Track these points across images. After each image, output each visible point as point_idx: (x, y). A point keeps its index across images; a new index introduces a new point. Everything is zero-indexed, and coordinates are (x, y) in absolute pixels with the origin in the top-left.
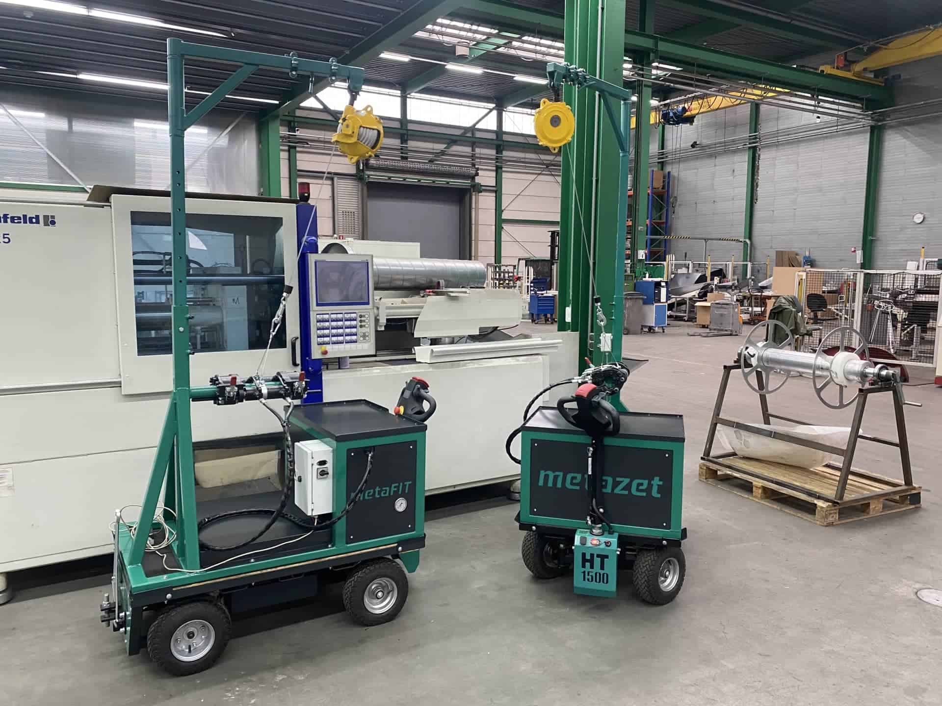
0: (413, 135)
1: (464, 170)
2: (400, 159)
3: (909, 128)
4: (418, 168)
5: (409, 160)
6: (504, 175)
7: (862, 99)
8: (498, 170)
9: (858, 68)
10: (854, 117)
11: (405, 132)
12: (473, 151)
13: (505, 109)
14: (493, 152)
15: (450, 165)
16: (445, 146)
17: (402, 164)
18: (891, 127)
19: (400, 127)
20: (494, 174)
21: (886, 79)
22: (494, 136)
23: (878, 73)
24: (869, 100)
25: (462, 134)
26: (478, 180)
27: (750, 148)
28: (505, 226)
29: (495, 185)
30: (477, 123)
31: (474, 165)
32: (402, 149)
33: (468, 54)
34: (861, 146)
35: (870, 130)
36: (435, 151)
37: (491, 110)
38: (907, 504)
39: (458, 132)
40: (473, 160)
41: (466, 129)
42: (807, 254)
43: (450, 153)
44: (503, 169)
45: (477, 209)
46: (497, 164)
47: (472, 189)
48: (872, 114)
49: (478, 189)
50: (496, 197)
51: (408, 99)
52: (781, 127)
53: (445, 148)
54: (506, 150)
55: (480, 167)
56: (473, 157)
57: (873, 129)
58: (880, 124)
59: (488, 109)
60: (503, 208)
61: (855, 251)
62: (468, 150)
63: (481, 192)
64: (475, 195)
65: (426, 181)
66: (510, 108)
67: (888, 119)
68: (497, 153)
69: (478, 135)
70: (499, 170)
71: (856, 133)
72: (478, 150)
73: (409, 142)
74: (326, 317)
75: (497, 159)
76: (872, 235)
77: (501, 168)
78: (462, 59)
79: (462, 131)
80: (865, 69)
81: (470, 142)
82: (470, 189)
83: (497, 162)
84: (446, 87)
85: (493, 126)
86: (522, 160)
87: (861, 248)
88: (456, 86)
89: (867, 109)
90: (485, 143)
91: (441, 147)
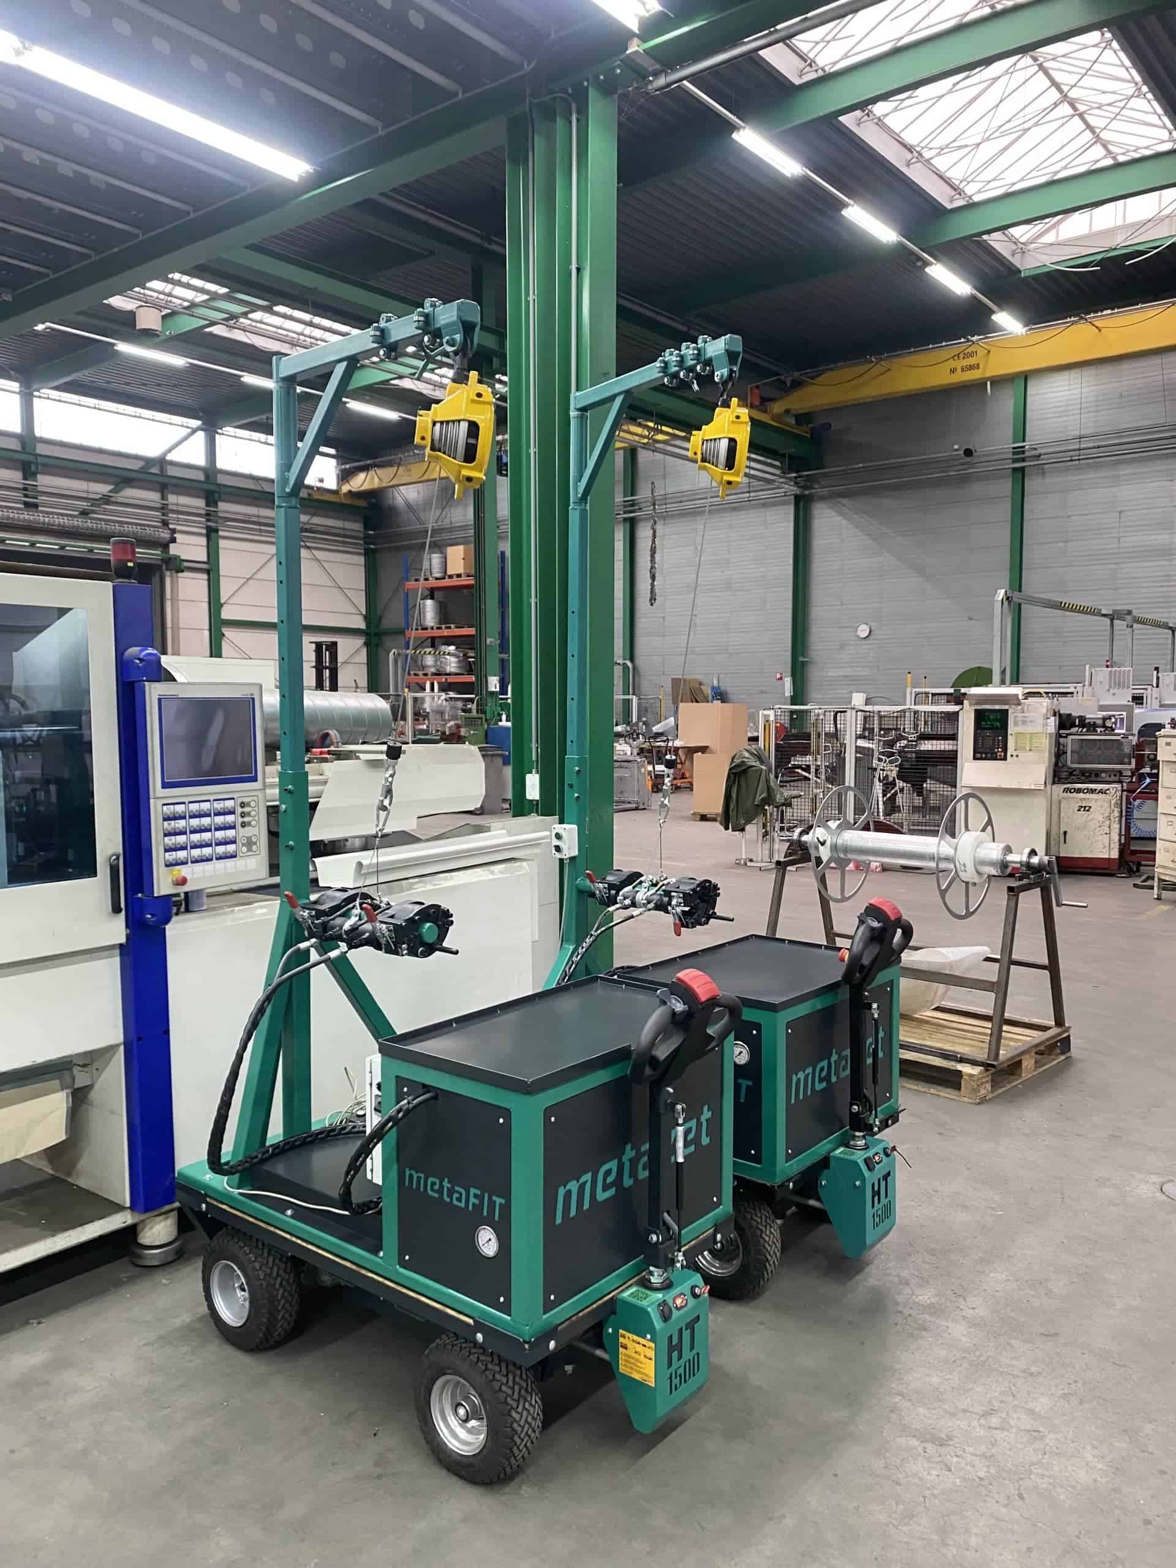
0: (45, 465)
1: (148, 531)
2: (22, 506)
3: (845, 501)
4: (59, 525)
5: (40, 508)
6: (222, 543)
7: (784, 455)
8: (211, 534)
9: (777, 408)
10: (774, 481)
11: (31, 458)
12: (163, 499)
13: (219, 431)
14: (200, 503)
15: (121, 522)
16: (111, 487)
17: (27, 516)
18: (823, 498)
19: (19, 449)
20: (203, 541)
21: (812, 429)
22: (201, 477)
23: (802, 418)
24: (791, 457)
25: (142, 468)
26: (173, 550)
27: (625, 519)
28: (229, 633)
29: (205, 559)
30: (169, 451)
31: (165, 524)
32: (25, 489)
33: (160, 329)
34: (782, 522)
35: (793, 501)
36: (92, 496)
37: (194, 431)
38: (1057, 1055)
39: (136, 465)
40: (163, 514)
41: (149, 462)
42: (715, 683)
43: (120, 500)
44: (220, 533)
45: (175, 600)
46: (209, 524)
47: (164, 567)
48: (796, 477)
49: (177, 566)
50: (209, 580)
51: (35, 399)
52: (670, 490)
53: (110, 492)
54: (224, 501)
55: (179, 528)
56: (164, 509)
57: (798, 499)
58: (807, 492)
59: (187, 427)
60: (222, 601)
61: (781, 679)
62: (154, 497)
63: (182, 571)
64: (171, 576)
65: (76, 548)
66: (229, 430)
67: (816, 486)
68: (208, 505)
69: (171, 471)
70: (213, 535)
71: (775, 505)
72: (172, 499)
73: (39, 476)
74: (180, 809)
75: (207, 515)
76: (803, 656)
77: (217, 531)
78: (146, 337)
79: (142, 464)
80: (787, 411)
81: (158, 483)
82: (161, 566)
83: (208, 520)
84: (108, 382)
85: (201, 460)
86: (254, 519)
87: (790, 674)
88: (127, 384)
89: (791, 470)
90: (185, 486)
91: (103, 489)
